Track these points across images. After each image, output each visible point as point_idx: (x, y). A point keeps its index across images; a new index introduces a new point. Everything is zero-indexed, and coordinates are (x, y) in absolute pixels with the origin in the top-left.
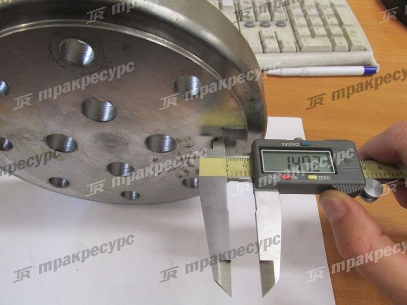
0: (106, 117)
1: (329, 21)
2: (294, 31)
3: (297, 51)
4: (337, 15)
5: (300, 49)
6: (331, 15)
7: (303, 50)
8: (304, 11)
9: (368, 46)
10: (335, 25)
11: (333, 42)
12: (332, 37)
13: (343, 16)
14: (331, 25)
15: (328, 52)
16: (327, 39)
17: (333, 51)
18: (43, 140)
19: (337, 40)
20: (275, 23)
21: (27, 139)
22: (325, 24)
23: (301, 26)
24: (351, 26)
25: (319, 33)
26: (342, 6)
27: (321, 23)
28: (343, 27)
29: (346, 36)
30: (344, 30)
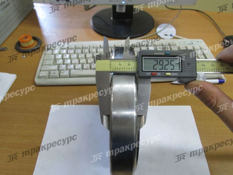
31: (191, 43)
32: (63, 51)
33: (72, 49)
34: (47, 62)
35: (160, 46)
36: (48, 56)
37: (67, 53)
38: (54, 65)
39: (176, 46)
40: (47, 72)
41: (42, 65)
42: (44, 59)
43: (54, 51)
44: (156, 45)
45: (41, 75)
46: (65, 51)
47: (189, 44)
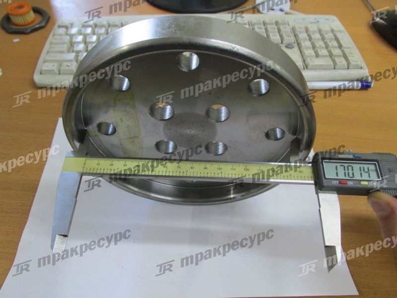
1: (330, 44)
2: (301, 52)
3: (304, 69)
4: (337, 39)
5: (307, 67)
6: (332, 39)
7: (309, 67)
8: (309, 36)
9: (364, 65)
10: (336, 47)
11: (334, 61)
12: (333, 58)
13: (342, 39)
14: (332, 47)
15: (330, 69)
16: (329, 59)
17: (334, 69)
19: (337, 60)
20: (285, 45)
22: (327, 47)
23: (308, 48)
24: (349, 48)
25: (322, 53)
26: (340, 31)
27: (324, 45)
28: (343, 48)
29: (345, 57)
30: (343, 52)
31: (315, 21)
32: (86, 29)
33: (102, 26)
34: (58, 48)
35: (260, 24)
36: (58, 37)
37: (94, 34)
38: (69, 52)
39: (289, 25)
40: (56, 64)
41: (48, 52)
42: (51, 43)
43: (69, 30)
44: (252, 23)
45: (44, 68)
46: (89, 30)
47: (312, 23)
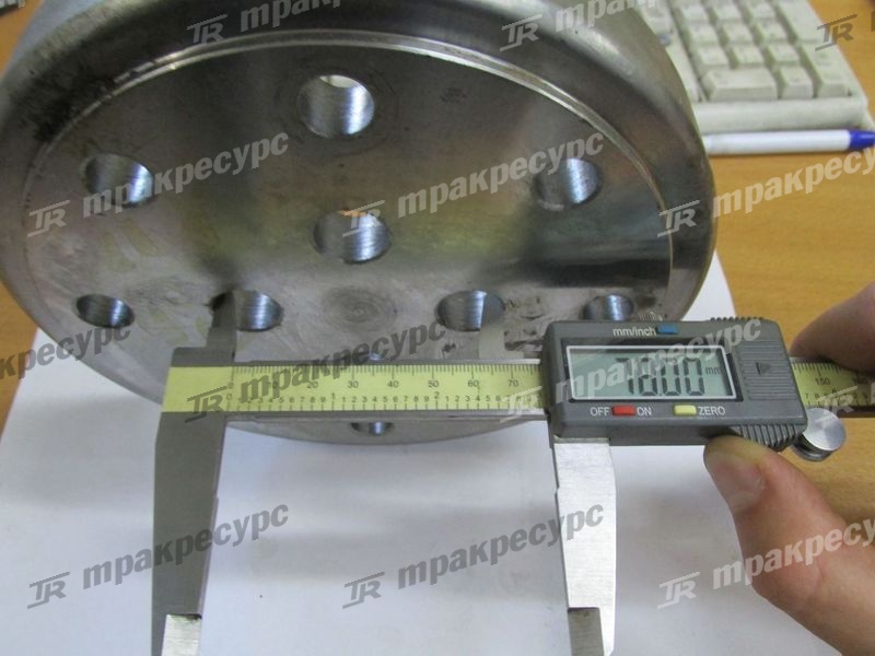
0: (367, 252)
1: (766, 33)
2: (690, 56)
4: (782, 19)
5: (707, 95)
6: (770, 19)
7: (713, 96)
8: (709, 11)
9: (855, 85)
10: (780, 41)
11: (778, 77)
12: (775, 68)
13: (796, 20)
14: (771, 41)
15: (768, 100)
16: (764, 72)
17: (780, 97)
18: (206, 305)
19: (787, 74)
21: (173, 302)
22: (757, 40)
24: (815, 41)
25: (745, 59)
27: (748, 36)
28: (798, 44)
29: (806, 64)
30: (800, 52)
